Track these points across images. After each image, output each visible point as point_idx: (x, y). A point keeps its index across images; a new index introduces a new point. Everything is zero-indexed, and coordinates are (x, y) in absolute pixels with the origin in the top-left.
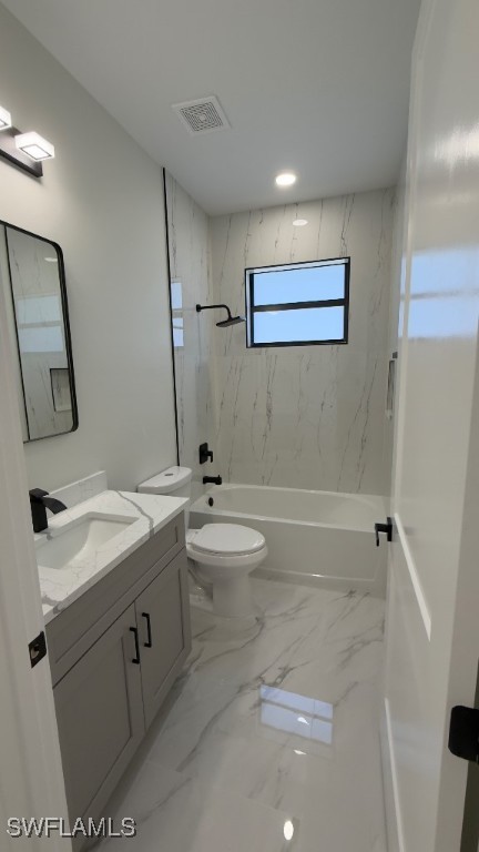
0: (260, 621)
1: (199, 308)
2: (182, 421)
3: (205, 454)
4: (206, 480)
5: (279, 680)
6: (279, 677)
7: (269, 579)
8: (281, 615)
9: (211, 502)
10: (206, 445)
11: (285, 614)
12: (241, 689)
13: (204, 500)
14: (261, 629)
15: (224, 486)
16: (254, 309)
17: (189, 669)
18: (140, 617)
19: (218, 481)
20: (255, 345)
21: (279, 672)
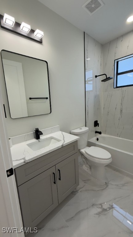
0: (107, 184)
1: (96, 76)
2: (88, 113)
3: (96, 124)
4: (96, 132)
5: (108, 209)
6: (109, 208)
7: (114, 170)
8: (116, 185)
9: (98, 139)
10: (97, 121)
11: (117, 185)
12: (93, 205)
13: (95, 138)
14: (106, 187)
15: (102, 135)
16: (118, 74)
17: (79, 190)
18: (57, 170)
19: (100, 133)
20: (117, 87)
21: (109, 206)
